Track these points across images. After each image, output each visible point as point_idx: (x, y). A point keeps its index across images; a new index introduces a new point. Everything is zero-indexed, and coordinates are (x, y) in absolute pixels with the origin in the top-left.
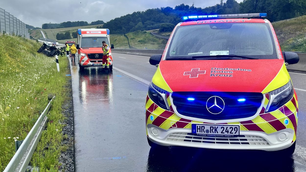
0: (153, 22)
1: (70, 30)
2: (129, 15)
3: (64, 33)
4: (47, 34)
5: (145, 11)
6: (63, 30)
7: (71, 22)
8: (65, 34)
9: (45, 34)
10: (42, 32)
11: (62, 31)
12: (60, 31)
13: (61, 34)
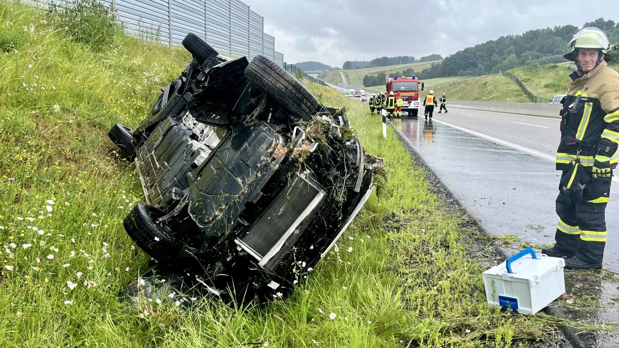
1: (385, 71)
2: (491, 42)
3: (376, 76)
4: (350, 77)
5: (521, 35)
6: (375, 71)
7: (388, 58)
8: (378, 77)
9: (347, 76)
10: (341, 73)
11: (372, 72)
12: (370, 72)
13: (371, 77)
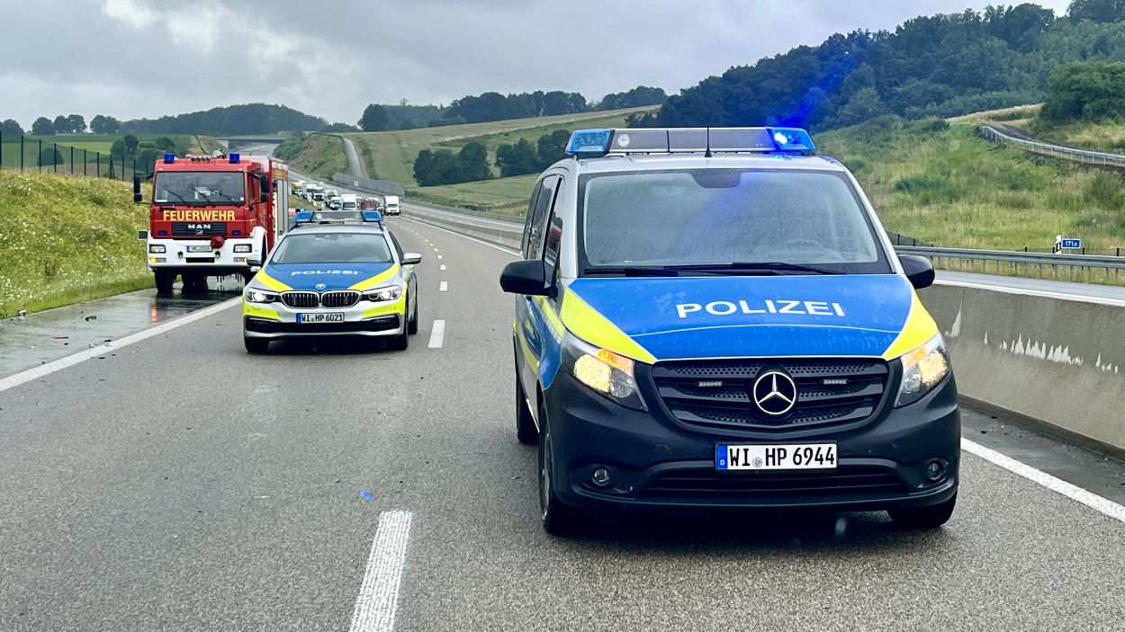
0: (941, 87)
1: (488, 137)
2: (804, 50)
3: (457, 150)
4: (373, 154)
5: (893, 31)
7: (503, 97)
8: (462, 155)
10: (350, 144)
